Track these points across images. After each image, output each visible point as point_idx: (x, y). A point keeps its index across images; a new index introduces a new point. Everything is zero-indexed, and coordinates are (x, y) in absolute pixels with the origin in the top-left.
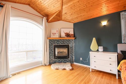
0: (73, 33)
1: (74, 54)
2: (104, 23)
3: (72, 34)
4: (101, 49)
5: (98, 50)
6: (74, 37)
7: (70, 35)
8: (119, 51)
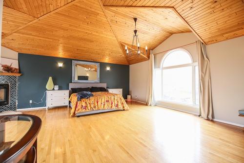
0: (17, 67)
1: (17, 98)
2: (60, 65)
3: (16, 69)
4: (56, 87)
5: (54, 89)
6: (20, 73)
7: (11, 69)
8: (70, 89)
